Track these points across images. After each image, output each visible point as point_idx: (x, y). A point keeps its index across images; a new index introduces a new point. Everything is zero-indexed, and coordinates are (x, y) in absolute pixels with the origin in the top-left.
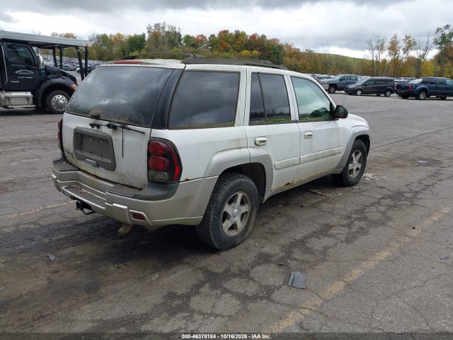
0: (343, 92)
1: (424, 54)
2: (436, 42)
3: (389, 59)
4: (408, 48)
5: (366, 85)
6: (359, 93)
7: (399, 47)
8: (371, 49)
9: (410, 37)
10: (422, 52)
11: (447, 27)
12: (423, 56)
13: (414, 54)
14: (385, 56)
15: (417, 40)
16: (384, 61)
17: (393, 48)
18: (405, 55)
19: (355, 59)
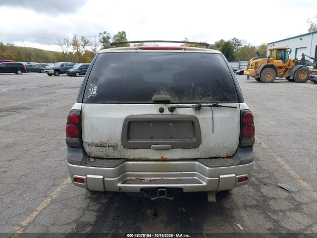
0: (66, 74)
1: (95, 49)
2: (101, 42)
3: (74, 51)
4: (85, 44)
5: (81, 69)
6: (78, 74)
7: (79, 44)
8: (60, 44)
9: (84, 38)
10: (94, 48)
11: (105, 32)
12: (94, 50)
13: (89, 48)
14: (71, 49)
15: (89, 40)
16: (71, 53)
17: (75, 44)
18: (84, 49)
19: (50, 51)
